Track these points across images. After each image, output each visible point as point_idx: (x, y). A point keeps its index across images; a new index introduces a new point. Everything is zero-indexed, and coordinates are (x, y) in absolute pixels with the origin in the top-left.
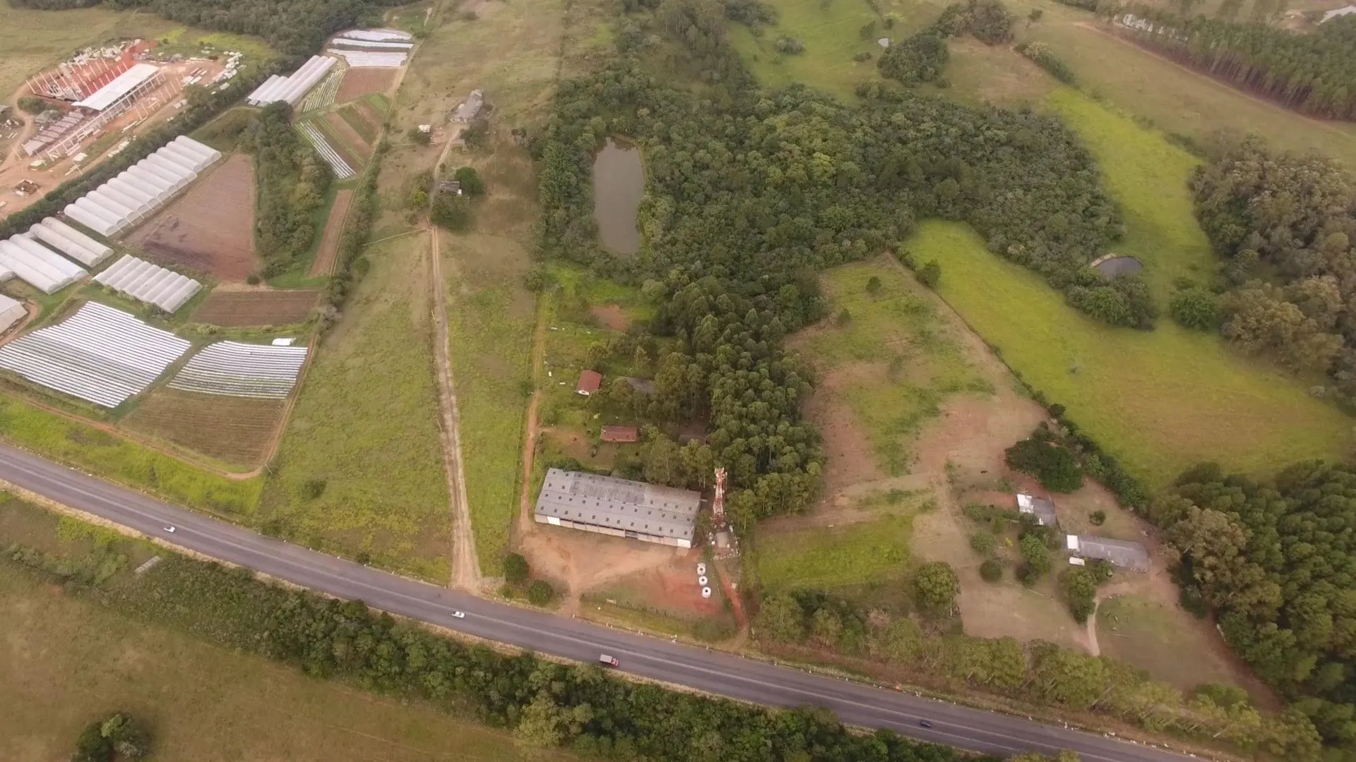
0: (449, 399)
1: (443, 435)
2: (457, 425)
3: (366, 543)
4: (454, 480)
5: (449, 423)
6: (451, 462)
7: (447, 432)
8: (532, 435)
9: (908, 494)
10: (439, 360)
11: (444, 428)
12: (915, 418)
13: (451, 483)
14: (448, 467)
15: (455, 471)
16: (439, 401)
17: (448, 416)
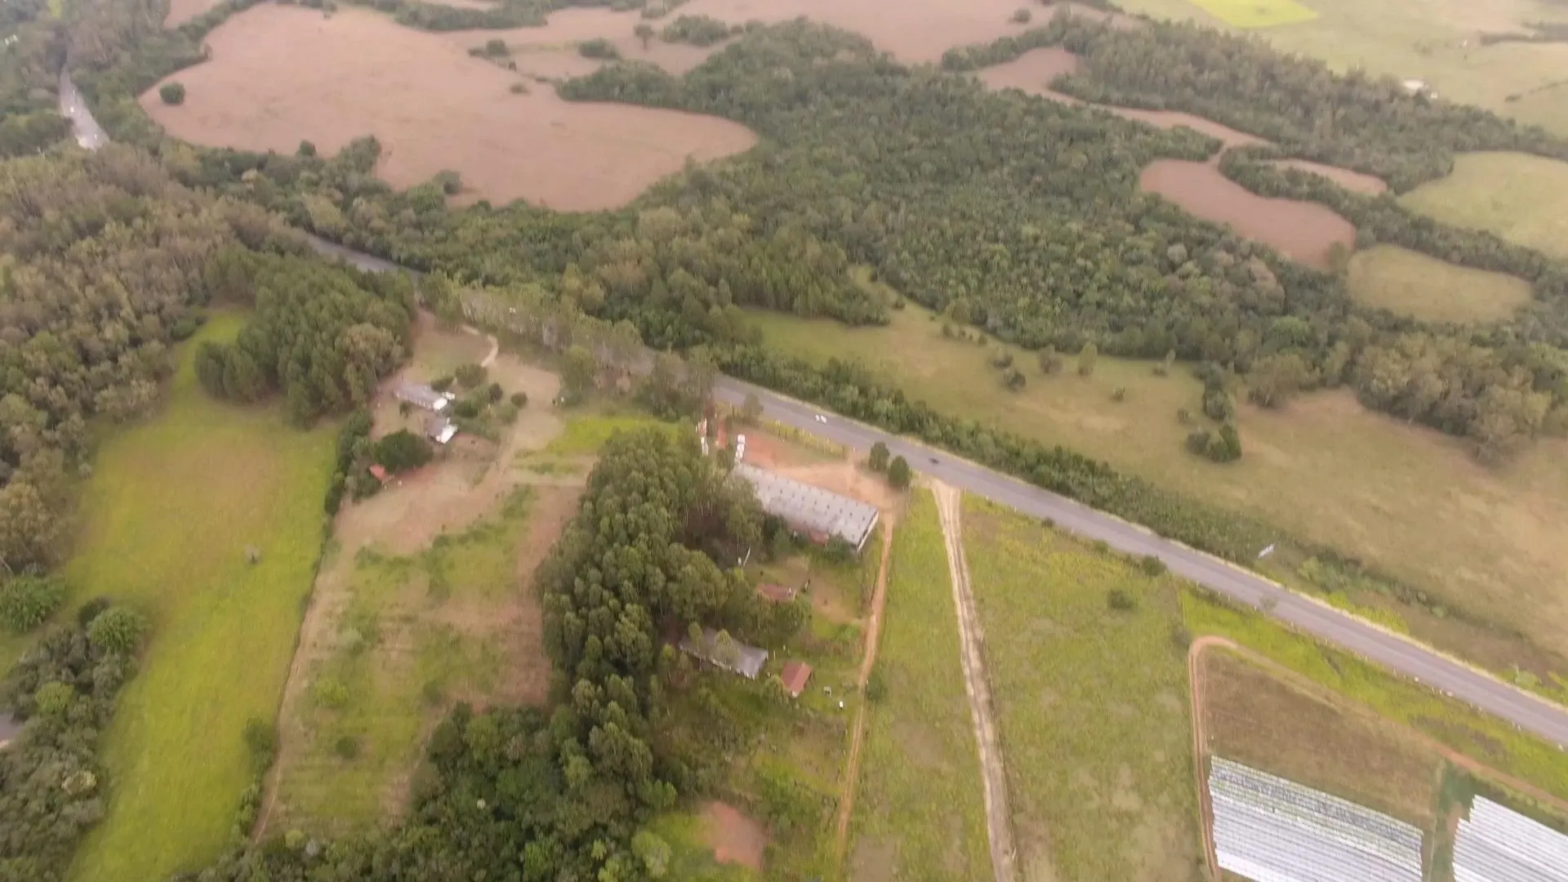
0: (975, 690)
1: (980, 634)
2: (964, 649)
3: (1047, 536)
4: (962, 577)
5: (973, 654)
6: (967, 598)
7: (976, 641)
8: (874, 619)
9: (531, 468)
10: (997, 766)
11: (981, 647)
12: (462, 540)
13: (966, 575)
14: (970, 592)
15: (963, 588)
16: (991, 690)
17: (976, 663)
